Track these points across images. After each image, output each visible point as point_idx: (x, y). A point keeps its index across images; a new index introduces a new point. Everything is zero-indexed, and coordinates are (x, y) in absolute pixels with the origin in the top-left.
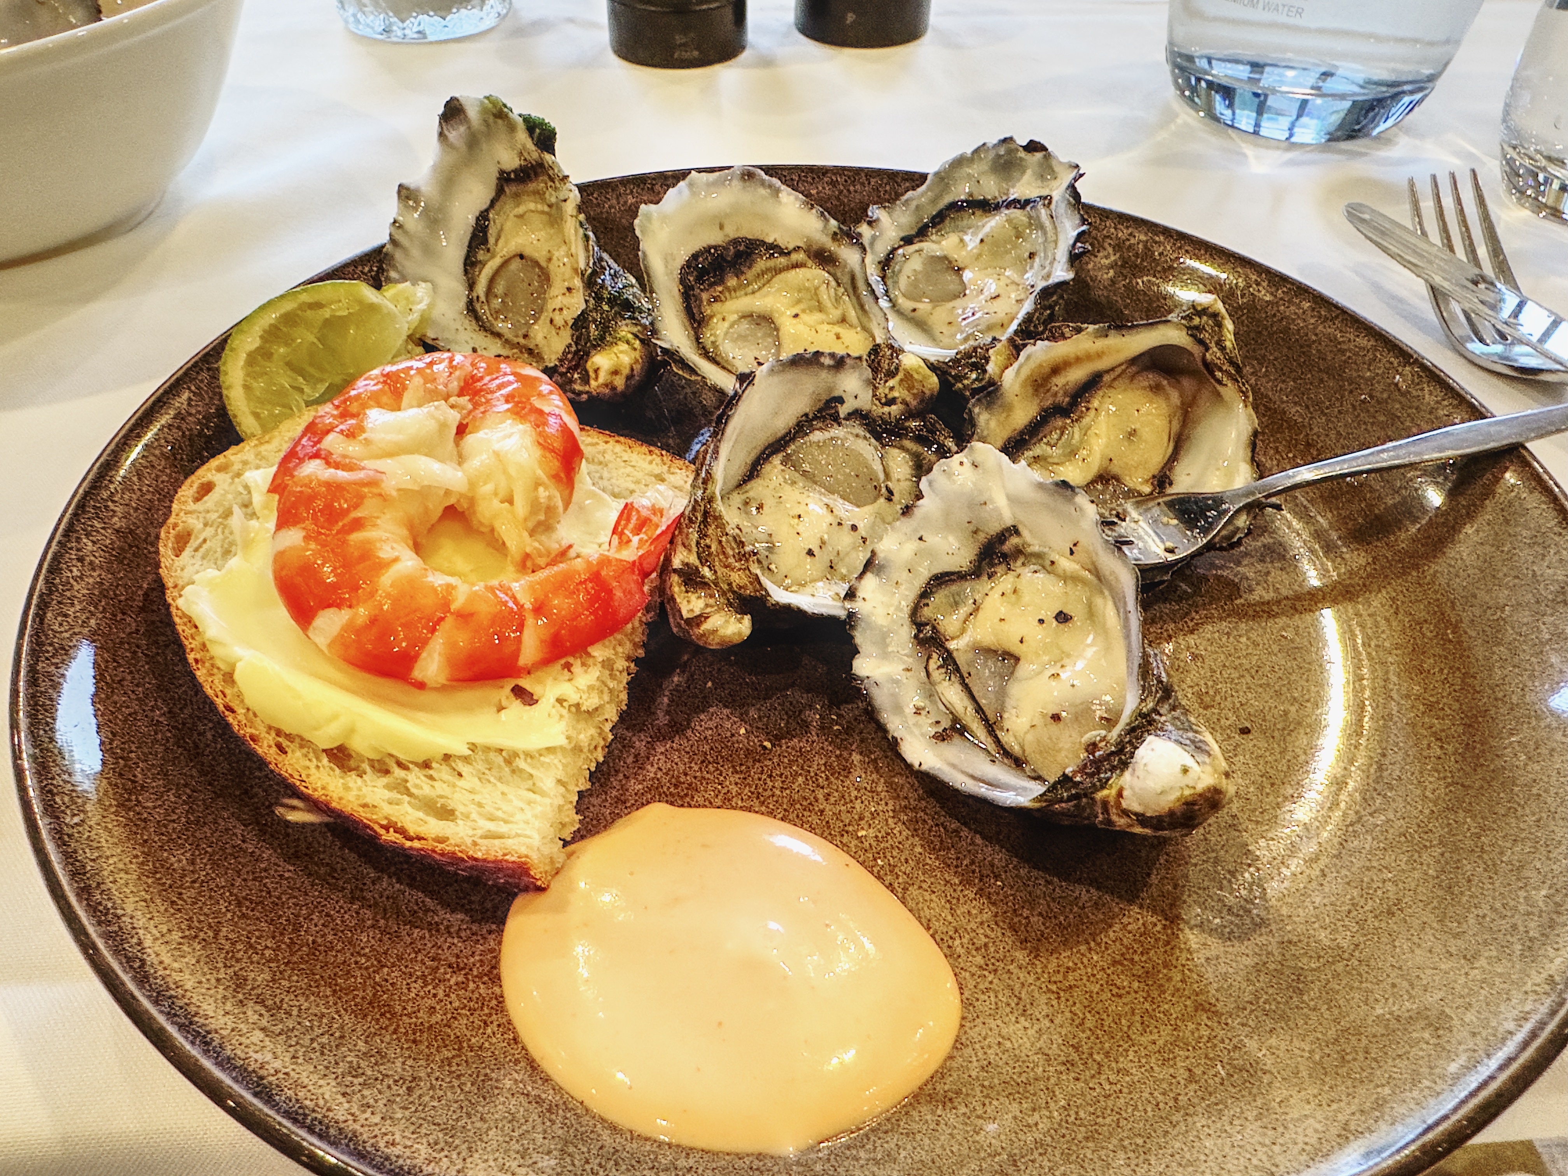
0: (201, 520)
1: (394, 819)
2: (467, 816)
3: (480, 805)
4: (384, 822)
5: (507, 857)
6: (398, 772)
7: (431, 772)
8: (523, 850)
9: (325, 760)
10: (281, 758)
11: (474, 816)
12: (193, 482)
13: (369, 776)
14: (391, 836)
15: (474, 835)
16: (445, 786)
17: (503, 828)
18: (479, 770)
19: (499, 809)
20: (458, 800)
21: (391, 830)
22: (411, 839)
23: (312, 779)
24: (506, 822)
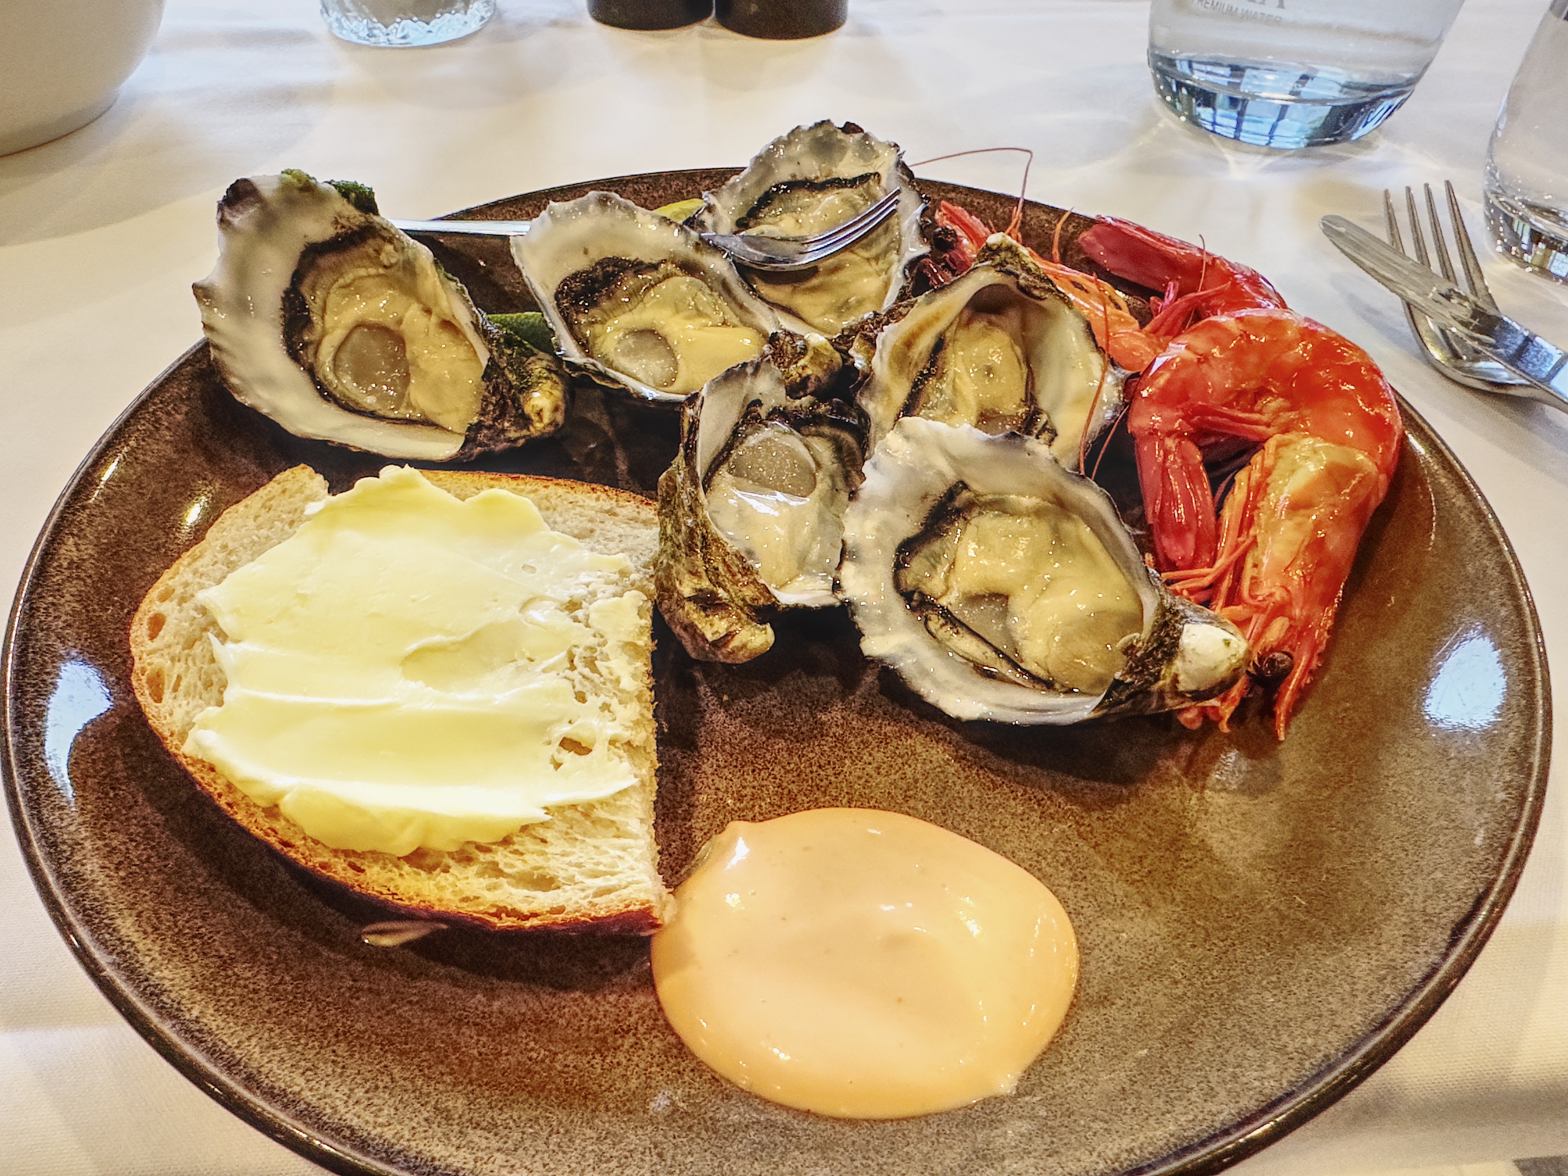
0: (167, 657)
1: (501, 904)
2: (571, 880)
3: (579, 865)
4: (493, 910)
5: (630, 908)
6: (482, 857)
7: (516, 847)
8: (643, 896)
9: (406, 868)
10: (362, 877)
11: (578, 878)
12: (140, 619)
13: (456, 868)
14: (507, 922)
15: (586, 897)
16: (535, 856)
17: (613, 881)
18: (561, 831)
19: (598, 864)
20: (556, 866)
21: (503, 915)
22: (526, 918)
23: (402, 889)
24: (613, 874)
